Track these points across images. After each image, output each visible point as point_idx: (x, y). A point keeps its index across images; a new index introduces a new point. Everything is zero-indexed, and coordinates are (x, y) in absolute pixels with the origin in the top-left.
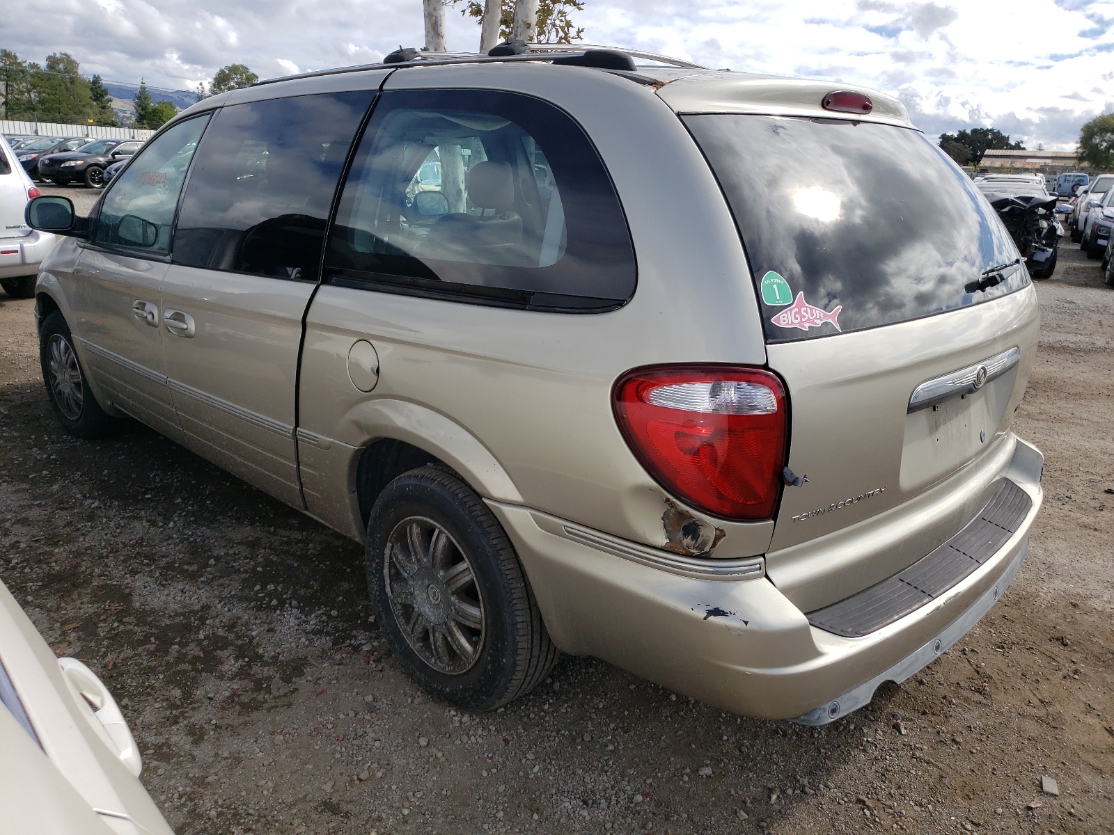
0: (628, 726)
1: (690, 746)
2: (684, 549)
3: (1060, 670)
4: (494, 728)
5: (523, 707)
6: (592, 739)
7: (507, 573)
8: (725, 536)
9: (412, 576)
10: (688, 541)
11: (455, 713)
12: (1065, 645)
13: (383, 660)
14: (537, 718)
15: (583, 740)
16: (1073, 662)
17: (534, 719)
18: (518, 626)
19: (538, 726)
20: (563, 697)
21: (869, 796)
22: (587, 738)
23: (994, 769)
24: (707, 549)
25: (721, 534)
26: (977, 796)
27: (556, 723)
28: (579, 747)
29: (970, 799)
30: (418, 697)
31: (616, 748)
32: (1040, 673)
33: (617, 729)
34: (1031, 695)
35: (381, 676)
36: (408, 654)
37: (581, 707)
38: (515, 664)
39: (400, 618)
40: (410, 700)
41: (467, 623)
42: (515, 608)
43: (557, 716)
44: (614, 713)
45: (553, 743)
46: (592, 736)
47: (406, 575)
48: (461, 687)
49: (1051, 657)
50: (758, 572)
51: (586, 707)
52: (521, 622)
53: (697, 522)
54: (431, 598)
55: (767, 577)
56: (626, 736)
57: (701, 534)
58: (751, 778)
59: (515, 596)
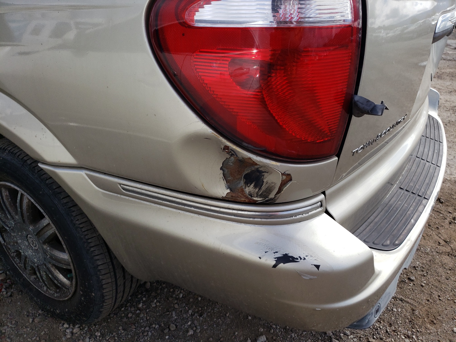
0: (202, 310)
1: (247, 318)
2: (247, 198)
3: (446, 219)
4: (99, 334)
5: (123, 309)
6: (176, 327)
7: (81, 226)
8: (291, 180)
9: (12, 229)
10: (250, 189)
11: (68, 326)
12: (442, 203)
13: (13, 286)
14: (134, 316)
15: (170, 330)
16: (450, 213)
17: (131, 317)
18: (99, 268)
19: (134, 324)
20: (153, 294)
21: (375, 337)
22: (173, 327)
23: (439, 296)
24: (272, 196)
25: (288, 178)
26: (438, 320)
27: (148, 318)
28: (167, 337)
29: (435, 324)
30: (39, 315)
31: (195, 331)
32: (437, 223)
33: (194, 314)
34: (438, 238)
35: (10, 301)
36: (26, 285)
37: (166, 300)
38: (103, 296)
39: (15, 258)
40: (31, 320)
41: (60, 265)
42: (93, 254)
43: (149, 311)
44: (191, 300)
45: (146, 338)
46: (176, 325)
47: (8, 228)
48: (67, 310)
49: (438, 212)
50: (320, 209)
51: (170, 299)
52: (101, 265)
53: (261, 169)
54: (31, 245)
55: (327, 212)
56: (201, 318)
57: (265, 181)
58: (294, 338)
59: (92, 245)
